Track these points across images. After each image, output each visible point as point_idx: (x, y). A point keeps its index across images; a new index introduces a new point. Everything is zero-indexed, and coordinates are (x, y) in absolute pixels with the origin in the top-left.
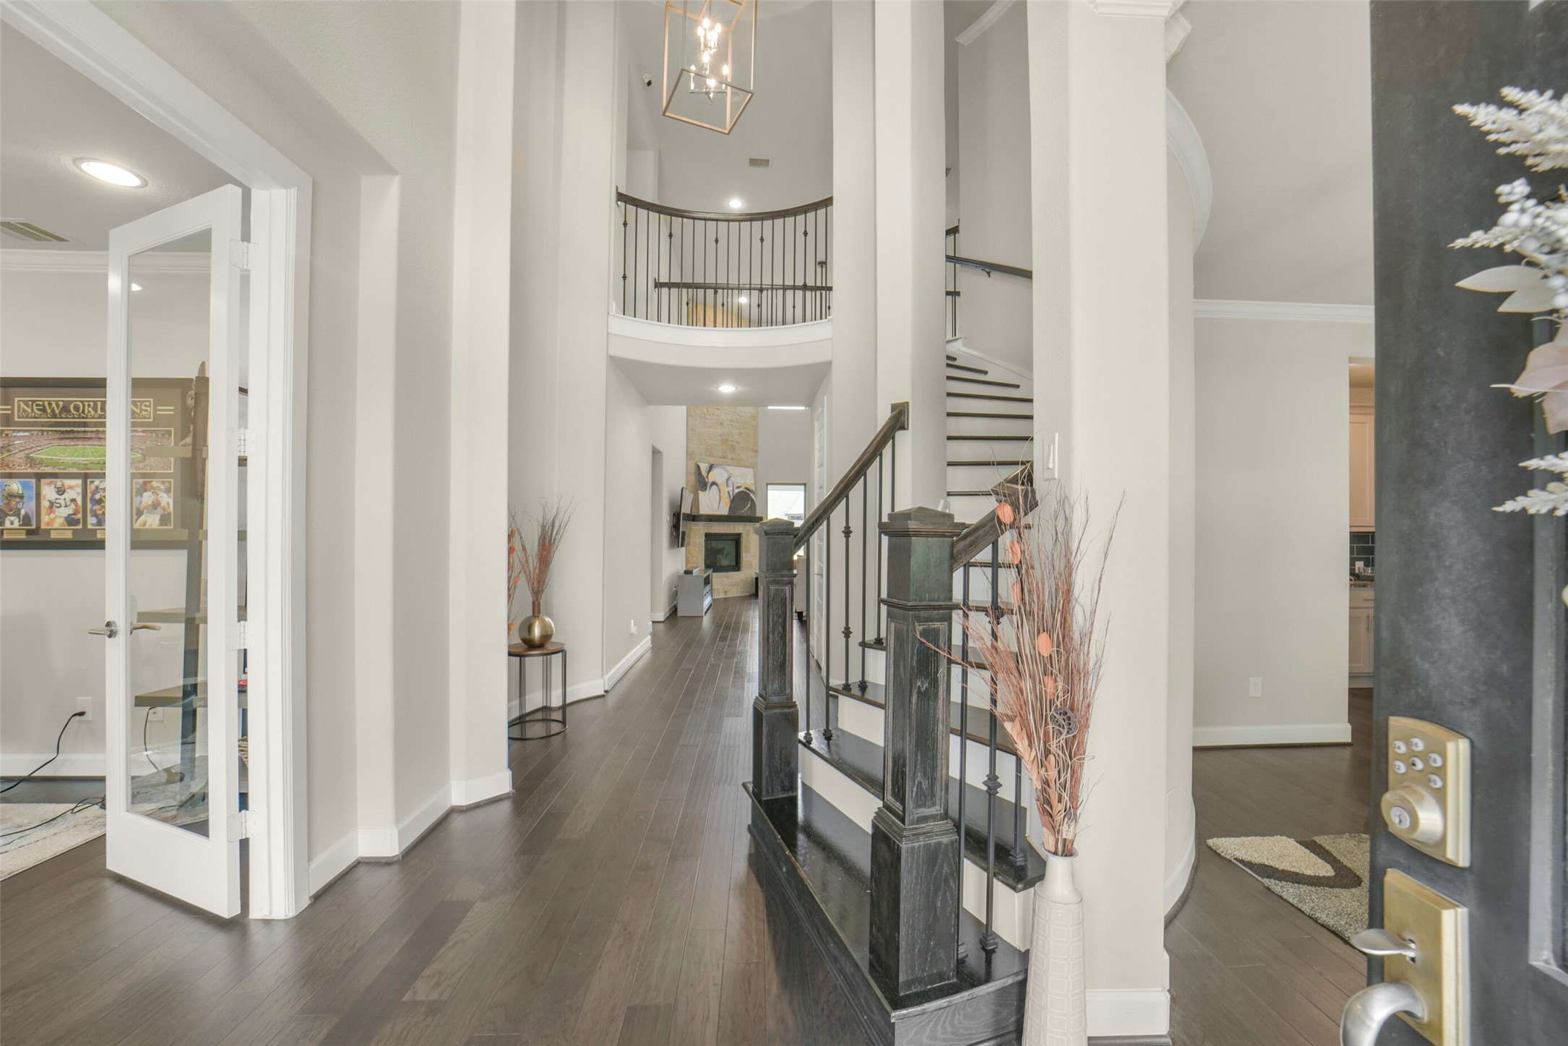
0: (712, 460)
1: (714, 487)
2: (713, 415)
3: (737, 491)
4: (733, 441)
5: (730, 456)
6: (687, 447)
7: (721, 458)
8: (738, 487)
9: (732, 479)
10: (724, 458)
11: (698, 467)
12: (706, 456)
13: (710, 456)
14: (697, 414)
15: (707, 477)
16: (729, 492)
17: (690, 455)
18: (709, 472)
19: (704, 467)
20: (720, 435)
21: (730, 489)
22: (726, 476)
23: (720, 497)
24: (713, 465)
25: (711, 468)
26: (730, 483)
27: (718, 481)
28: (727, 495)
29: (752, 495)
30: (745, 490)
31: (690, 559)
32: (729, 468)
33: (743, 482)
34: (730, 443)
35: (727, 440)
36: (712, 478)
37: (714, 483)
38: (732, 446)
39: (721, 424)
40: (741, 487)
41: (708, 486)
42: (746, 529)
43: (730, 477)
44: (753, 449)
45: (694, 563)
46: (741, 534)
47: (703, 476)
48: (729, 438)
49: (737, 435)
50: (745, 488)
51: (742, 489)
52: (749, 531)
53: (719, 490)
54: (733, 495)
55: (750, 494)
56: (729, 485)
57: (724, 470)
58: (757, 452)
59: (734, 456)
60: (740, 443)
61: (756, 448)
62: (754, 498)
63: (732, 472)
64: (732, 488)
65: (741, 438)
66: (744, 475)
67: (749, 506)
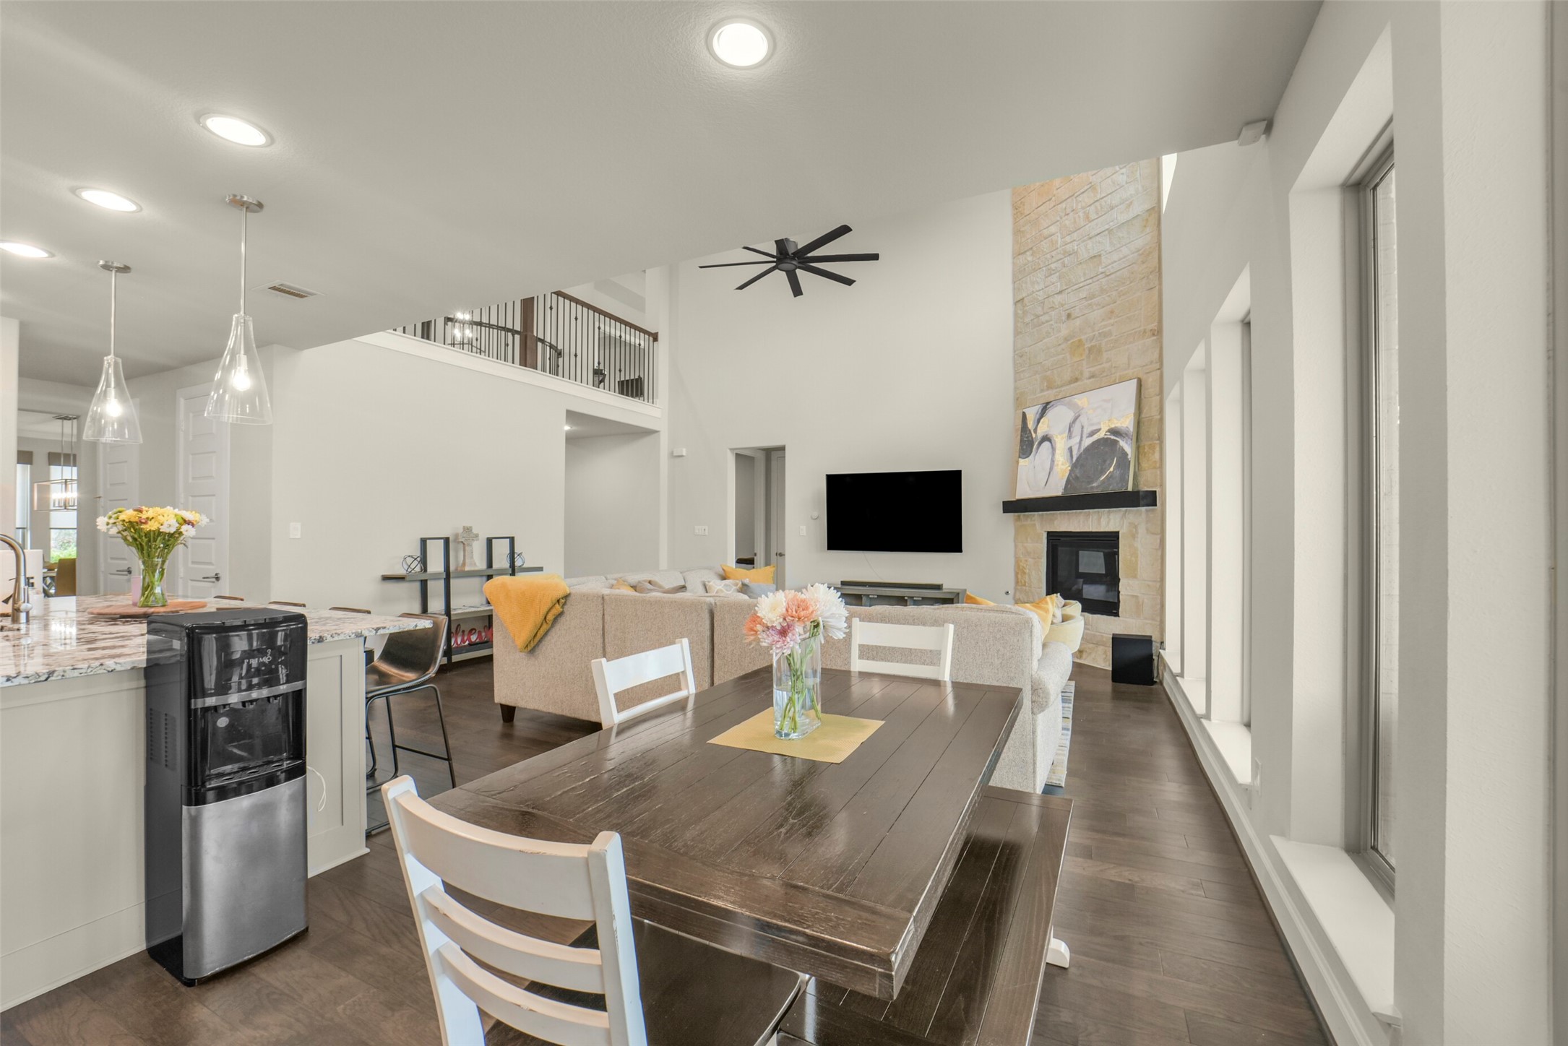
0: (1049, 395)
1: (1046, 445)
2: (1053, 308)
3: (1088, 442)
4: (1092, 339)
5: (1087, 372)
7: (1071, 382)
8: (1092, 434)
9: (1083, 419)
10: (1077, 380)
11: (1024, 418)
12: (1042, 391)
13: (1049, 388)
14: (1028, 324)
15: (1035, 430)
16: (1070, 450)
17: (1017, 400)
18: (1039, 421)
19: (1032, 414)
20: (1066, 340)
21: (1075, 441)
22: (1070, 415)
23: (1052, 462)
24: (1048, 403)
25: (1045, 409)
26: (1076, 429)
27: (1053, 431)
28: (1066, 455)
29: (1123, 443)
30: (1108, 436)
31: (1019, 577)
32: (1080, 399)
33: (1105, 418)
34: (1088, 345)
35: (1081, 341)
36: (1042, 429)
37: (1046, 438)
38: (1090, 349)
39: (1069, 316)
40: (1099, 430)
41: (1035, 446)
42: (1130, 523)
43: (1079, 416)
44: (1145, 331)
45: (1025, 585)
46: (1118, 532)
47: (1030, 430)
48: (1083, 337)
49: (1103, 320)
50: (1109, 431)
51: (1101, 435)
52: (1136, 527)
53: (1053, 449)
54: (1079, 453)
55: (1118, 441)
56: (1073, 435)
57: (1069, 405)
58: (1155, 332)
59: (1093, 369)
60: (1110, 333)
61: (1156, 325)
62: (1128, 448)
63: (1084, 404)
64: (1078, 439)
65: (1112, 321)
66: (1109, 401)
67: (1112, 467)
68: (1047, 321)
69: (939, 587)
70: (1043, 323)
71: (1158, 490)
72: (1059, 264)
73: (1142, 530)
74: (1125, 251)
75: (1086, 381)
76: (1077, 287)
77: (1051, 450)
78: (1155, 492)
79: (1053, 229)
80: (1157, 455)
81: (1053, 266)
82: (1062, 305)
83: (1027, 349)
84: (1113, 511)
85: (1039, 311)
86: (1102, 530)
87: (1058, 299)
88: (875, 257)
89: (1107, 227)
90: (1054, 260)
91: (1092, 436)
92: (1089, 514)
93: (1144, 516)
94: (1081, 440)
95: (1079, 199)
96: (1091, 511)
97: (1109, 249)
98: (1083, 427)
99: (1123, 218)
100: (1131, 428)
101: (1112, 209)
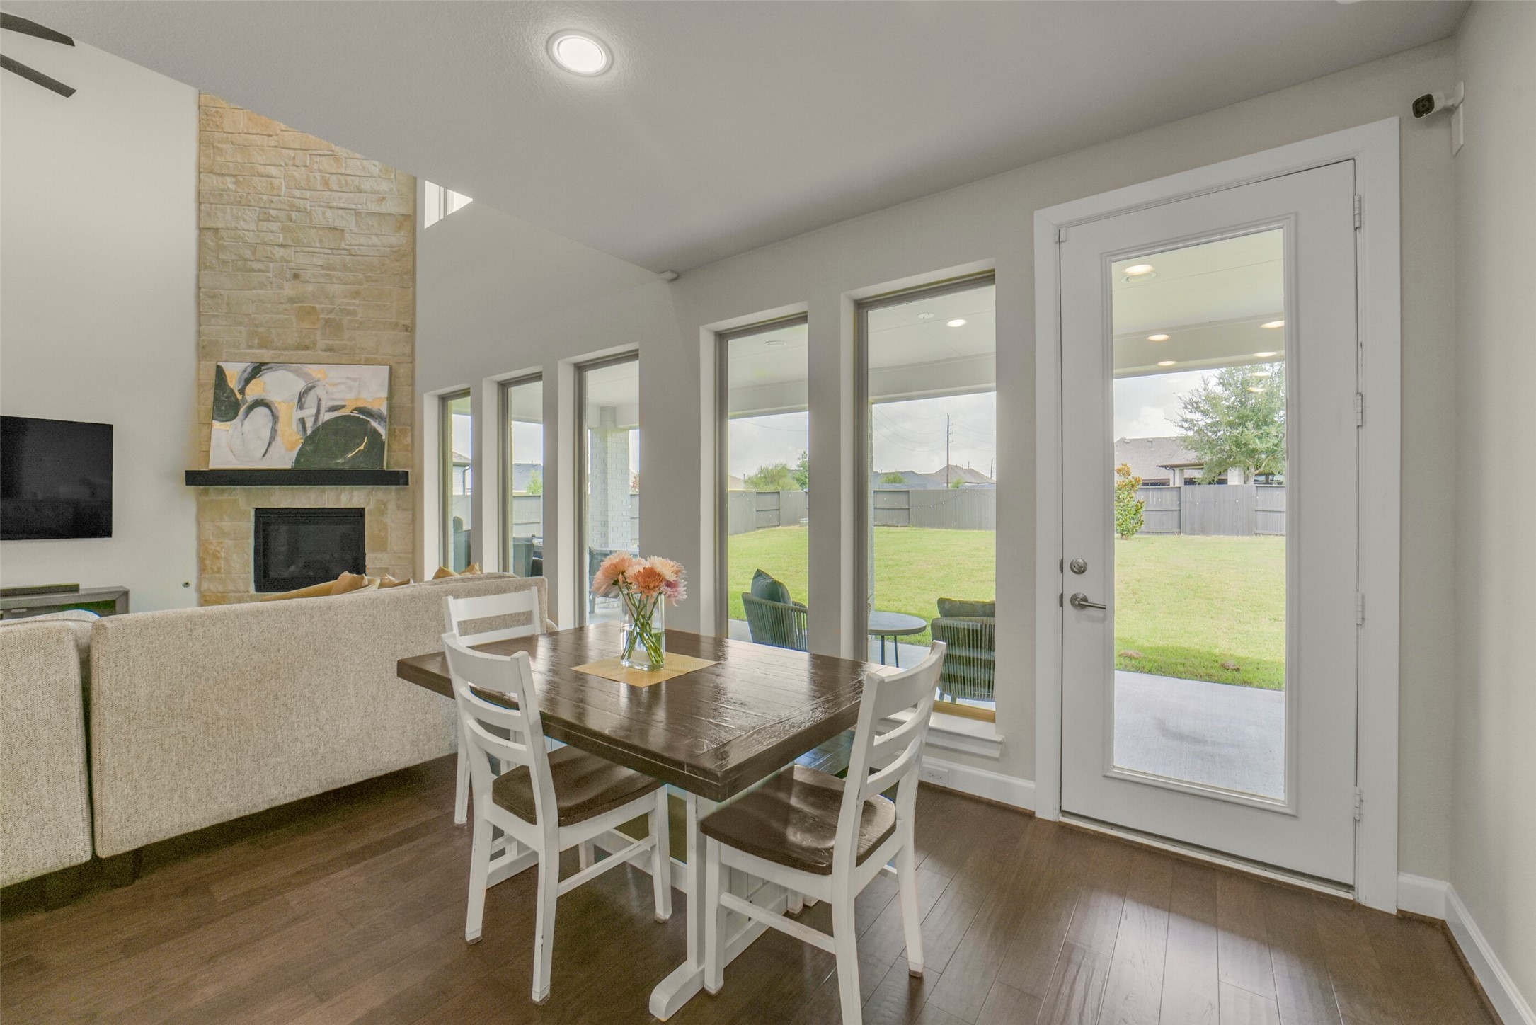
0: (266, 355)
1: (261, 411)
2: (271, 259)
3: (326, 416)
4: (330, 311)
5: (321, 343)
6: (199, 334)
7: (297, 348)
8: (333, 409)
9: (319, 391)
10: (307, 348)
11: (220, 372)
12: (251, 347)
13: (261, 346)
14: (224, 262)
15: (242, 391)
16: (302, 421)
17: (204, 349)
18: (247, 381)
19: (234, 372)
20: (291, 300)
21: (309, 412)
22: (301, 385)
23: (274, 431)
24: (263, 364)
25: (257, 370)
26: (310, 400)
27: (273, 397)
28: (295, 426)
29: (374, 424)
30: (356, 414)
31: (208, 562)
32: (314, 371)
33: (351, 396)
34: (323, 316)
35: (313, 308)
36: (253, 391)
37: (259, 403)
38: (327, 321)
39: (296, 276)
40: (343, 406)
41: (242, 410)
42: (377, 500)
43: (314, 387)
44: (397, 324)
45: (219, 572)
46: (363, 509)
47: (232, 390)
48: (318, 306)
49: (346, 297)
50: (356, 409)
51: (345, 412)
52: (385, 504)
53: (275, 418)
54: (316, 427)
55: (369, 422)
56: (306, 406)
57: (298, 373)
58: (406, 328)
59: (330, 343)
60: (353, 313)
61: (407, 322)
62: (381, 430)
63: (319, 376)
64: (314, 411)
65: (357, 302)
66: (354, 380)
67: (362, 447)
68: (260, 271)
69: (74, 588)
70: (253, 270)
71: (410, 471)
72: (282, 214)
73: (392, 506)
74: (375, 240)
75: (320, 352)
76: (307, 249)
77: (271, 418)
78: (407, 472)
79: (273, 171)
80: (409, 439)
81: (273, 212)
82: (287, 262)
83: (223, 292)
84: (356, 489)
85: (247, 253)
86: (342, 506)
87: (279, 252)
88: (66, 91)
89: (353, 207)
90: (273, 206)
91: (333, 411)
92: (324, 491)
93: (393, 494)
94: (318, 413)
95: (317, 159)
96: (327, 487)
97: (355, 229)
98: (319, 400)
99: (373, 208)
100: (384, 411)
101: (360, 192)
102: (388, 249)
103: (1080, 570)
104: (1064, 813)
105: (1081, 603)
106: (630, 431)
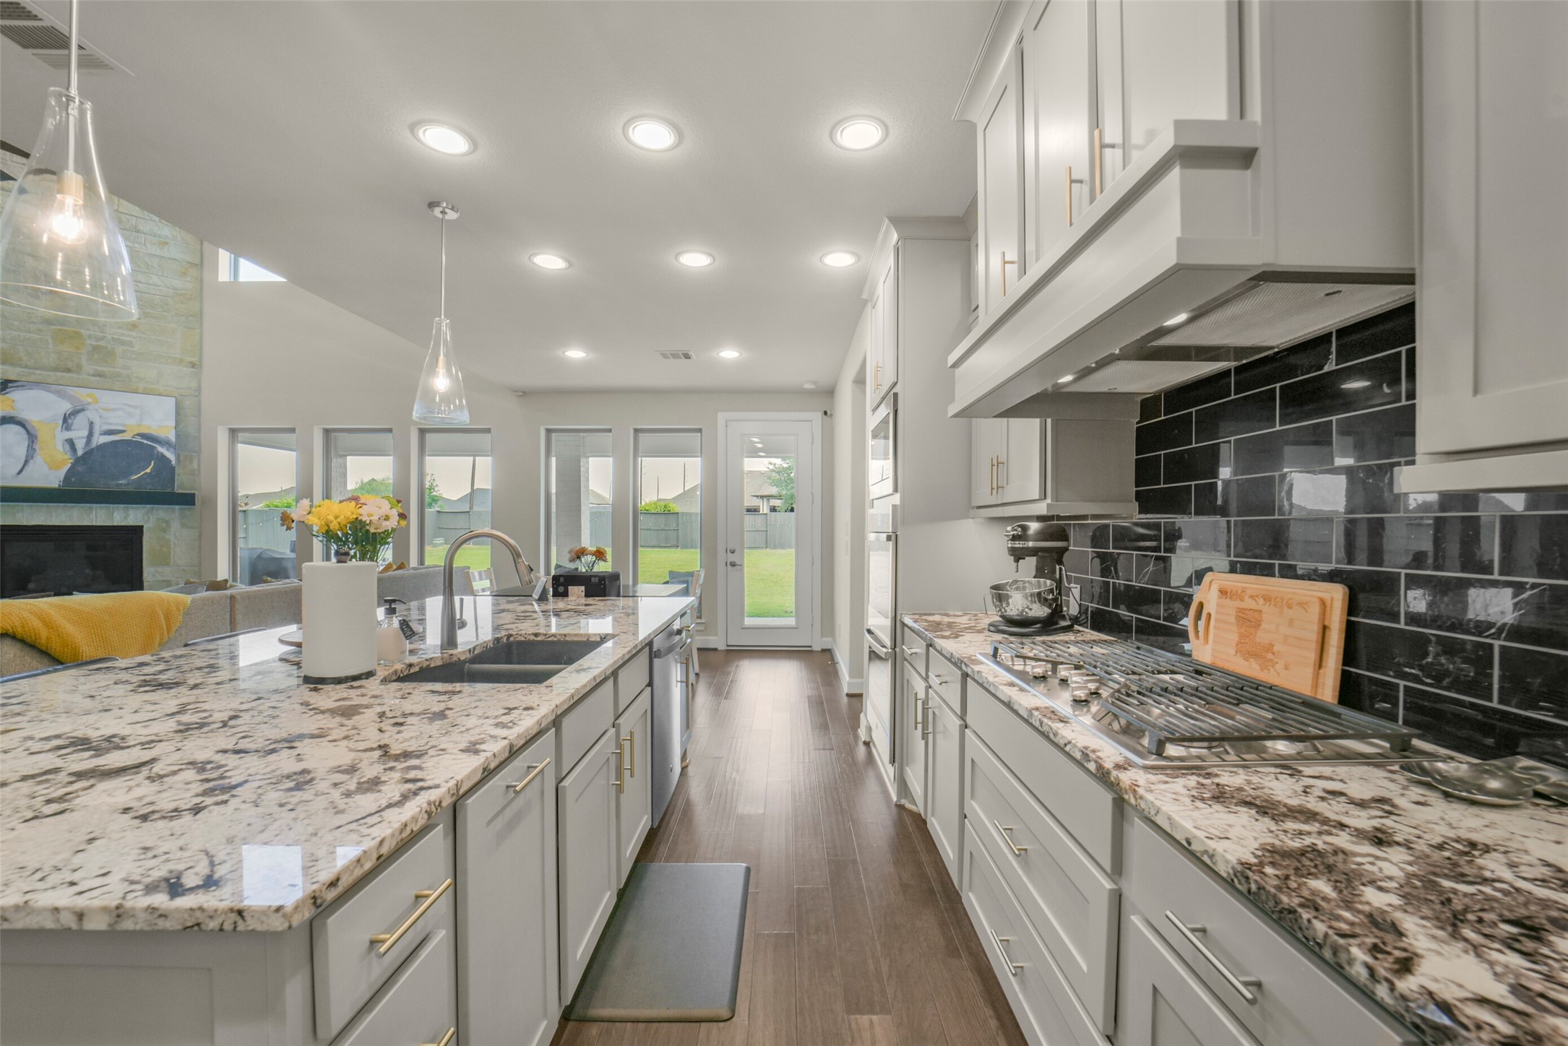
0: (12, 373)
1: (11, 428)
3: (101, 439)
4: (100, 339)
5: (88, 367)
7: (56, 369)
9: (90, 415)
10: (68, 370)
13: (11, 364)
16: (71, 443)
20: (50, 323)
21: (79, 435)
22: (66, 407)
23: (31, 449)
24: (13, 382)
25: (3, 386)
26: (80, 422)
27: (26, 415)
28: (61, 446)
29: (160, 449)
30: (138, 439)
32: (82, 394)
33: (131, 422)
34: (91, 342)
35: (77, 333)
37: (8, 420)
38: (96, 348)
40: (123, 431)
42: (158, 519)
43: (83, 410)
44: (181, 360)
46: (142, 527)
48: (85, 332)
49: (120, 328)
50: (138, 435)
51: (126, 436)
52: (167, 523)
53: (32, 435)
54: (88, 449)
55: (155, 448)
56: (73, 428)
57: (61, 394)
58: (193, 365)
59: (100, 369)
60: (130, 344)
61: (194, 360)
62: (170, 456)
63: (89, 400)
64: (85, 433)
65: (134, 334)
66: (136, 407)
67: (148, 470)
71: (196, 493)
73: (175, 525)
74: (155, 279)
75: (88, 377)
77: (26, 436)
78: (194, 494)
80: (195, 465)
84: (132, 508)
86: (115, 524)
91: (109, 434)
92: (91, 509)
93: (177, 513)
94: (90, 435)
96: (94, 505)
98: (91, 423)
99: (155, 250)
100: (173, 439)
101: (138, 231)
102: (171, 291)
103: (733, 552)
104: (728, 646)
105: (733, 565)
106: (348, 457)
